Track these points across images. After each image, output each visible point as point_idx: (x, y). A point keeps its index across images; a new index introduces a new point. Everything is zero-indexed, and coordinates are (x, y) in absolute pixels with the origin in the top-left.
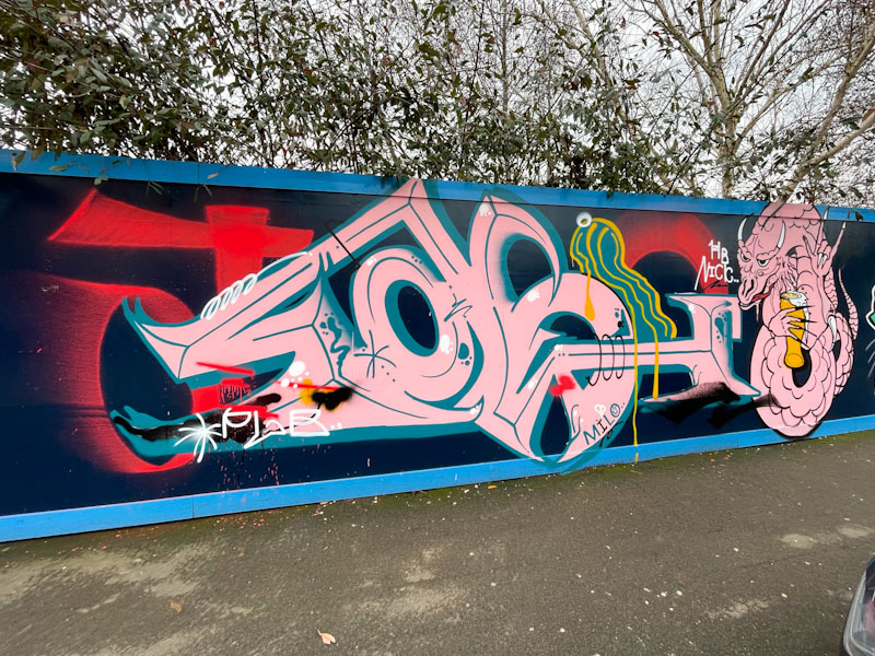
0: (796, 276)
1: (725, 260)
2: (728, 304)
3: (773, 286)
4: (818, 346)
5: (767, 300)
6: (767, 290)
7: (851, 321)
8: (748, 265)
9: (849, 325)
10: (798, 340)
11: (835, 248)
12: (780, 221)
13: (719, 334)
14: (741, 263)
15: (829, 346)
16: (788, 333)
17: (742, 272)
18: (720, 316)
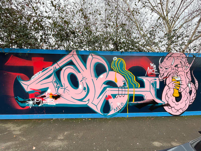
0: (177, 72)
1: (155, 68)
2: (156, 79)
3: (170, 75)
4: (184, 91)
5: (168, 79)
6: (168, 76)
7: (196, 85)
8: (162, 69)
9: (195, 86)
10: (178, 89)
11: (191, 65)
12: (173, 58)
13: (153, 87)
14: (160, 69)
15: (188, 91)
16: (174, 87)
17: (160, 71)
18: (153, 83)
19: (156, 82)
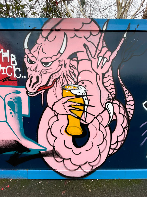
19: (19, 100)
